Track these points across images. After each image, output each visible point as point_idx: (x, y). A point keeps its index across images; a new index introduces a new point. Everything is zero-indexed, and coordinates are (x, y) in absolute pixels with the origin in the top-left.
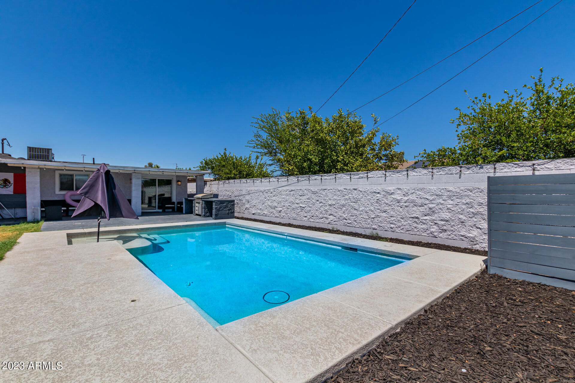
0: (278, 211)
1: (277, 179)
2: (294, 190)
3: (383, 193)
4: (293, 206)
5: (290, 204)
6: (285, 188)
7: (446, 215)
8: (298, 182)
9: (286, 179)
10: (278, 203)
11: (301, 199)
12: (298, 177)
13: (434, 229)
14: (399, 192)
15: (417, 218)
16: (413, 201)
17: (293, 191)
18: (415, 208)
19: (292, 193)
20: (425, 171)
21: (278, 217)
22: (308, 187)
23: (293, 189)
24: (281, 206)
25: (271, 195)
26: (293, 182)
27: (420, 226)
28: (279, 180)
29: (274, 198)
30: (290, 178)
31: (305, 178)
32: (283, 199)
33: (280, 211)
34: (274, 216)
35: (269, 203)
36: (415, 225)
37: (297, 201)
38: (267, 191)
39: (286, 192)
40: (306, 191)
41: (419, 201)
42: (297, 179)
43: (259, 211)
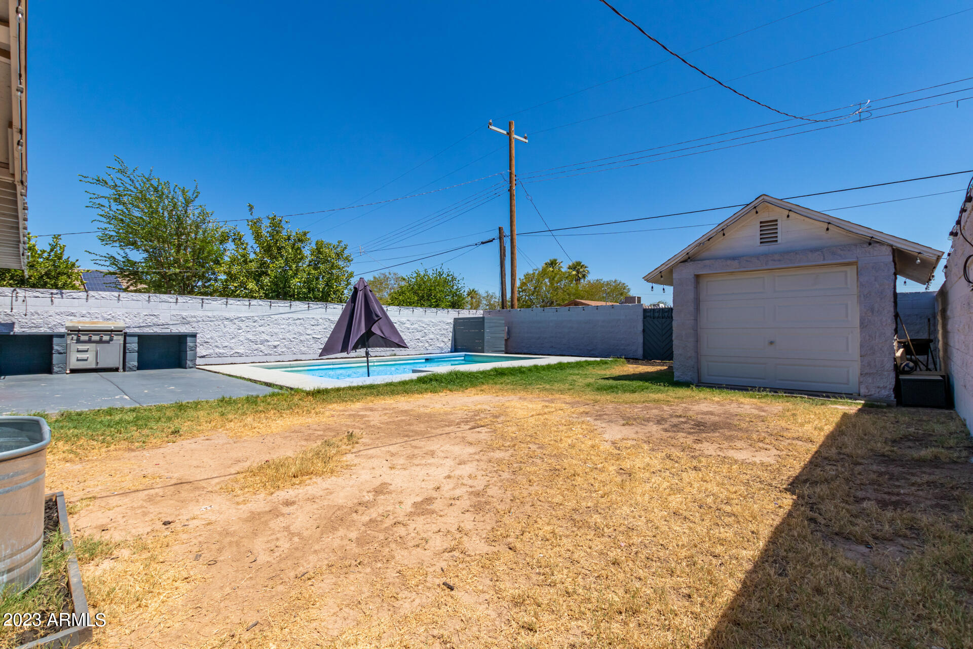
0: (272, 347)
1: (269, 303)
2: (303, 319)
3: (399, 323)
4: (302, 338)
5: (295, 336)
6: (283, 316)
7: (432, 336)
8: (309, 310)
9: (288, 304)
10: (272, 336)
11: (314, 330)
12: (308, 304)
13: (427, 345)
14: (408, 322)
15: (419, 339)
16: (416, 329)
17: (300, 319)
18: (417, 333)
19: (298, 322)
20: (421, 310)
21: (270, 355)
22: (323, 316)
23: (301, 318)
24: (277, 339)
25: (255, 324)
26: (299, 309)
27: (420, 344)
28: (272, 305)
29: (262, 329)
30: (294, 303)
31: (320, 306)
32: (283, 330)
33: (275, 347)
34: (261, 354)
35: (250, 336)
36: (418, 344)
37: (309, 332)
38: (244, 319)
39: (288, 321)
40: (321, 320)
41: (420, 329)
42: (307, 306)
43: (221, 351)
